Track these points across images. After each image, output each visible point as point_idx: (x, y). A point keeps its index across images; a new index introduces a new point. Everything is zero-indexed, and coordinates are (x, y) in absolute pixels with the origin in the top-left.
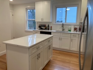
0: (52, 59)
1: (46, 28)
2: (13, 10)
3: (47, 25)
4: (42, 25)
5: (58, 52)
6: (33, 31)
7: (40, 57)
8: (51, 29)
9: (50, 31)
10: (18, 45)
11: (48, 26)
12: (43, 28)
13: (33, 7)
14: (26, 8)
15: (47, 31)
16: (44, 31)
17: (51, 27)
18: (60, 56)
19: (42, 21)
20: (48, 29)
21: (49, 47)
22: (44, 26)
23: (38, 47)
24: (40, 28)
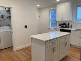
0: (69, 55)
1: (66, 26)
2: (40, 12)
3: (67, 24)
4: (63, 24)
5: (77, 49)
6: (54, 29)
7: (55, 50)
8: (71, 28)
9: (70, 29)
10: (38, 39)
11: (69, 24)
12: (63, 26)
13: (55, 8)
14: (49, 10)
15: (67, 29)
16: (64, 29)
17: (71, 25)
18: (78, 53)
19: (62, 20)
20: (69, 27)
21: (66, 44)
22: (64, 25)
23: (53, 42)
24: (61, 26)
